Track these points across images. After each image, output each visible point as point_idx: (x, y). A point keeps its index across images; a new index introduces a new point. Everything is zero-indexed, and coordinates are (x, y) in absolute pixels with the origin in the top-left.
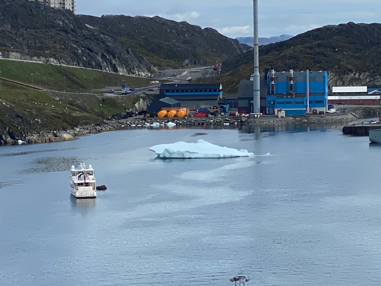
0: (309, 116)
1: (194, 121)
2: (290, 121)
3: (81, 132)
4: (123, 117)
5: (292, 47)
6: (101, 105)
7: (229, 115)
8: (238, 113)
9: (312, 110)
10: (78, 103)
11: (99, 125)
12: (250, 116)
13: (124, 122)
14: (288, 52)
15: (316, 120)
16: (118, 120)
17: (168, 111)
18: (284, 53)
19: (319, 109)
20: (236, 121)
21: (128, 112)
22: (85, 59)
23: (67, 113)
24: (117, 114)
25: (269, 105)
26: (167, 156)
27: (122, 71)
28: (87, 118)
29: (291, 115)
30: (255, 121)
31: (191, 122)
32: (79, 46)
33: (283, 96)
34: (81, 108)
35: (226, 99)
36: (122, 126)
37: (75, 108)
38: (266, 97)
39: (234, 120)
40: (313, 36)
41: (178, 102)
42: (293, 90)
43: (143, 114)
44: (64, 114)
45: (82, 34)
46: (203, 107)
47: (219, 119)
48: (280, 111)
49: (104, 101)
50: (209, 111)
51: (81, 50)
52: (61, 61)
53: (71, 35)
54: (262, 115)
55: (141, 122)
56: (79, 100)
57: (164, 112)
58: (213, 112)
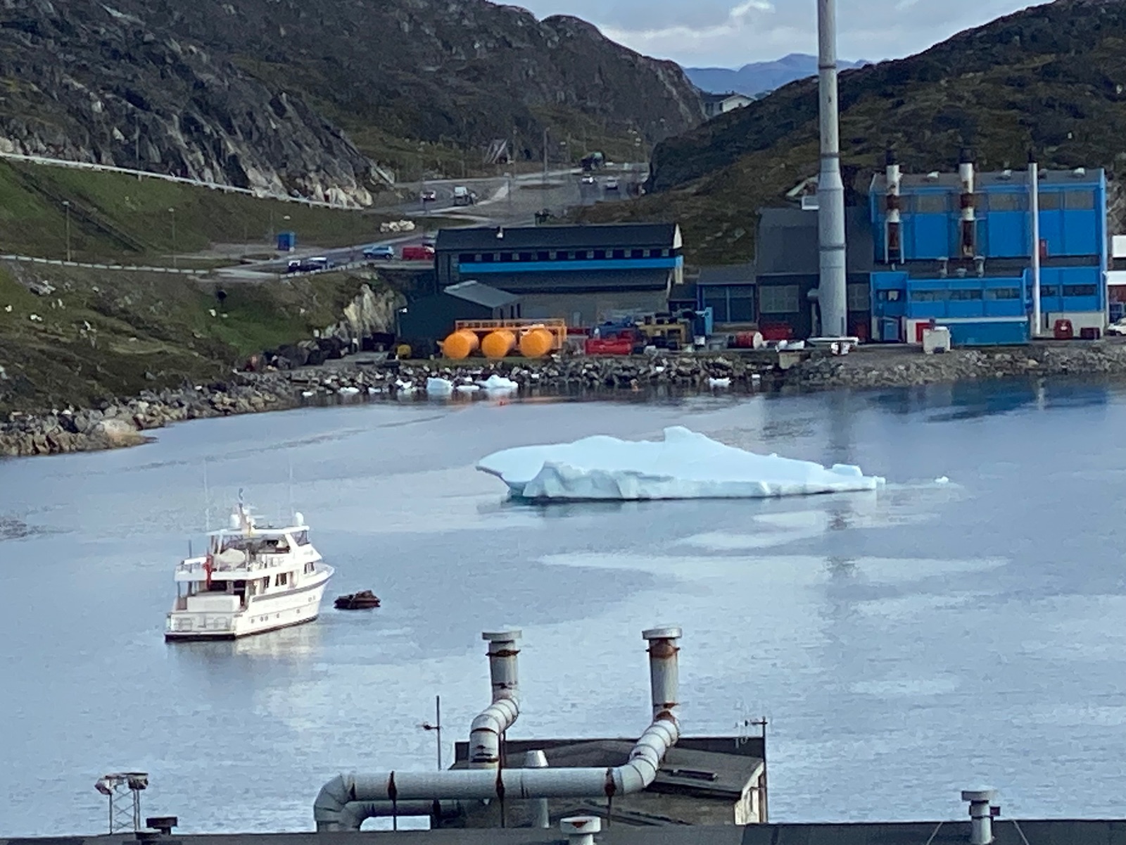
0: (1043, 348)
1: (589, 370)
2: (972, 367)
3: (159, 415)
4: (306, 360)
5: (943, 82)
6: (213, 313)
7: (725, 345)
8: (761, 336)
9: (1052, 325)
10: (126, 304)
11: (224, 390)
12: (810, 348)
13: (310, 377)
14: (930, 99)
15: (1075, 362)
16: (290, 368)
17: (481, 336)
18: (912, 107)
19: (1080, 320)
20: (754, 367)
21: (322, 337)
22: (118, 134)
23: (93, 343)
24: (282, 348)
25: (880, 306)
26: (551, 493)
27: (265, 184)
28: (174, 362)
29: (971, 342)
30: (833, 366)
31: (579, 375)
32: (92, 86)
33: (934, 271)
34: (141, 326)
35: (701, 286)
36: (306, 394)
37: (117, 324)
38: (868, 275)
39: (749, 366)
40: (1021, 35)
41: (513, 298)
42: (975, 243)
43: (381, 348)
44: (81, 346)
45: (97, 37)
46: (618, 316)
47: (685, 360)
48: (930, 326)
49: (221, 296)
50: (645, 331)
51: (102, 101)
52: (32, 146)
53: (56, 44)
54: (856, 344)
55: (378, 376)
56: (128, 293)
57: (465, 338)
58: (658, 334)
